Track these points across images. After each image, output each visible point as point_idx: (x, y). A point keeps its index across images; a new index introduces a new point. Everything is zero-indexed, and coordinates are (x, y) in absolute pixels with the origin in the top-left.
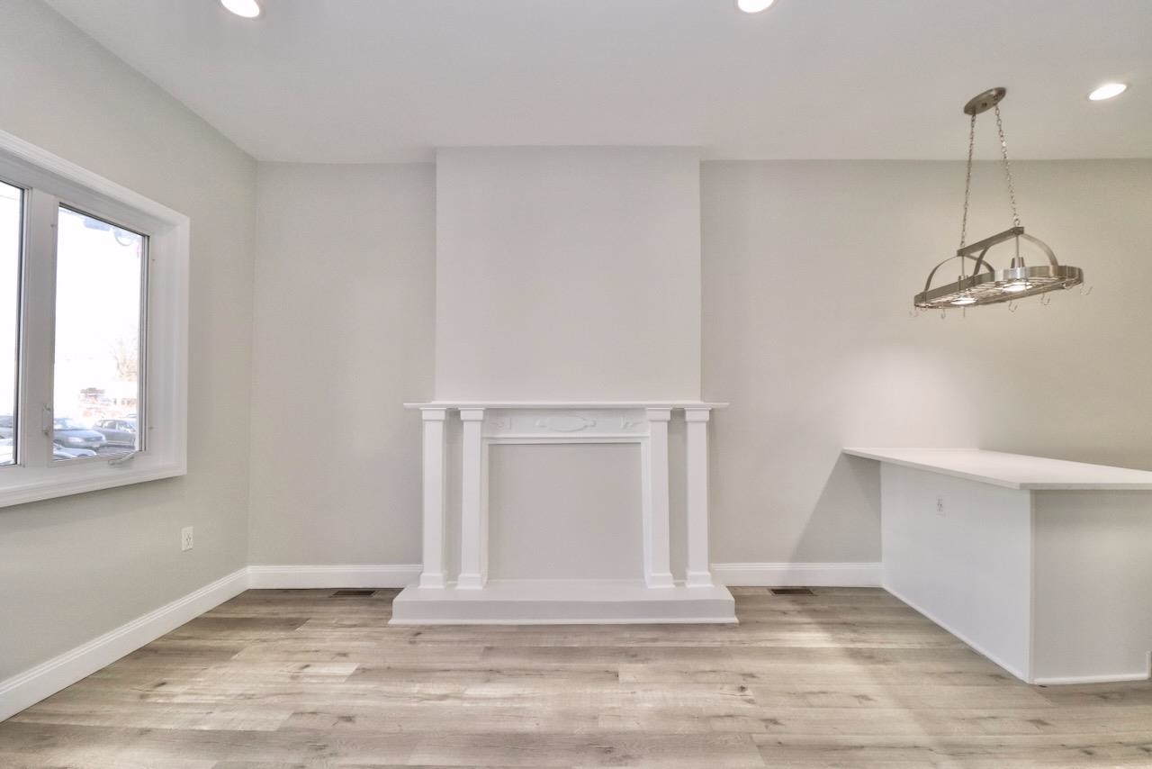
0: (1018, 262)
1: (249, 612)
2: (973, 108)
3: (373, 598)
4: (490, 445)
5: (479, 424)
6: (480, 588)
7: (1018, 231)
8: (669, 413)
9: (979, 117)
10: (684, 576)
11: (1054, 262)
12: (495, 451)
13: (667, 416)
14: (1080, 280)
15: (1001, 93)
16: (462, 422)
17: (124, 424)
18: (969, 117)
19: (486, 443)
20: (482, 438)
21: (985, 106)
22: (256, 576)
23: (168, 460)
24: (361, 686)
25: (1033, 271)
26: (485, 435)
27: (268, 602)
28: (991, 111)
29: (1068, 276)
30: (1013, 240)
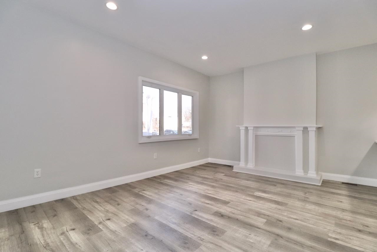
1: (210, 165)
3: (231, 167)
4: (255, 135)
5: (252, 130)
6: (252, 167)
8: (302, 128)
10: (307, 173)
12: (257, 137)
13: (302, 129)
17: (187, 132)
19: (254, 135)
20: (253, 134)
22: (210, 160)
23: (196, 136)
24: (225, 177)
26: (254, 133)
27: (212, 165)
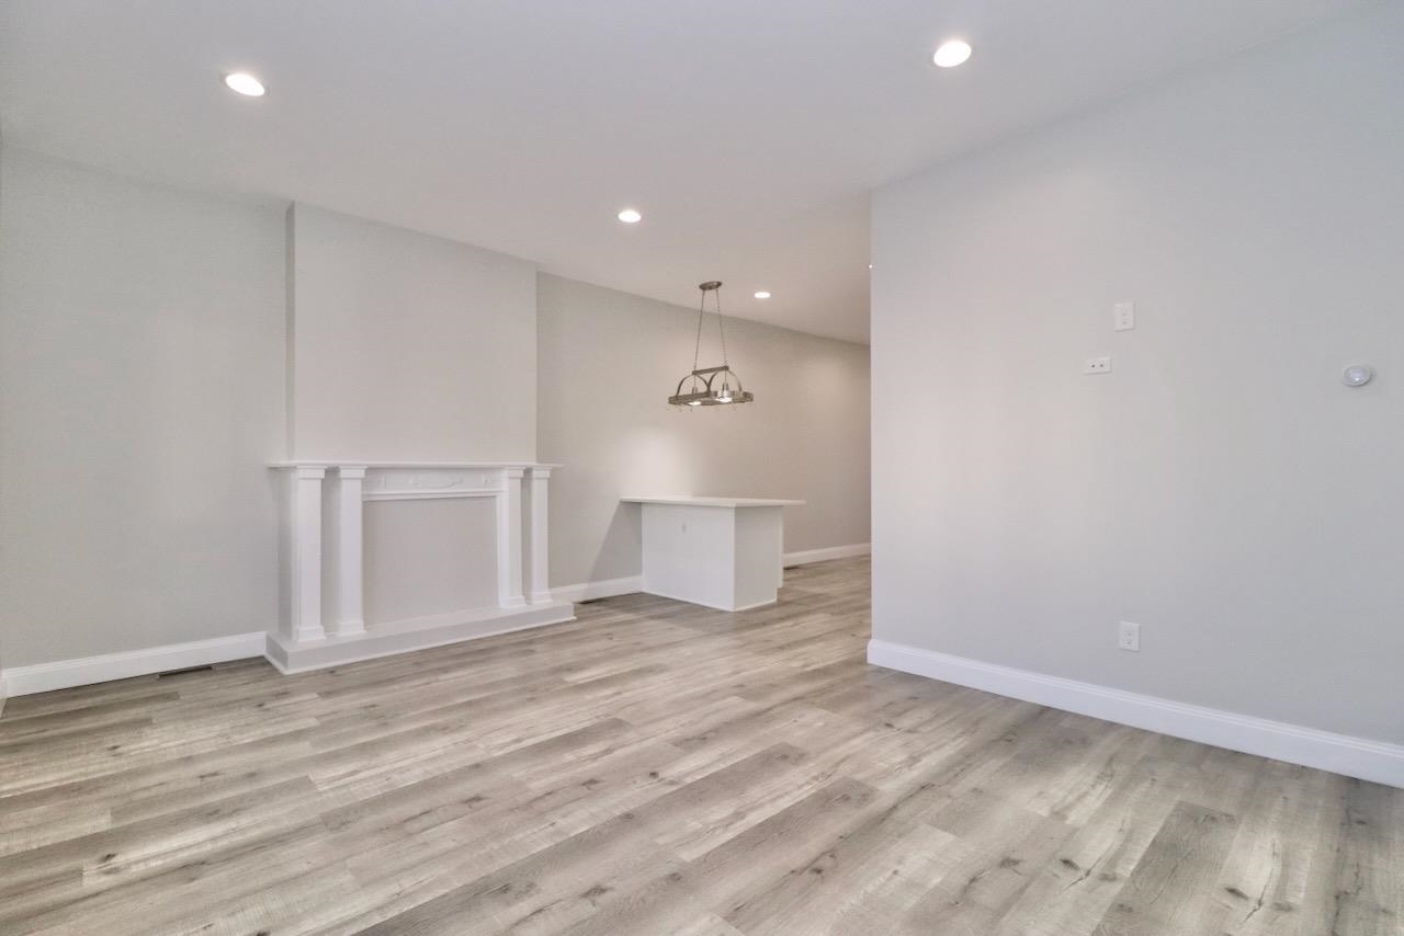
0: (725, 387)
2: (704, 287)
4: (364, 501)
5: (359, 482)
7: (726, 368)
8: (521, 471)
9: (707, 292)
10: (531, 595)
11: (740, 389)
12: (369, 507)
14: (752, 400)
15: (719, 284)
16: (340, 479)
18: (701, 291)
19: (362, 500)
20: (361, 495)
21: (711, 288)
22: (17, 680)
25: (733, 393)
26: (365, 492)
28: (713, 291)
29: (747, 397)
30: (723, 372)
